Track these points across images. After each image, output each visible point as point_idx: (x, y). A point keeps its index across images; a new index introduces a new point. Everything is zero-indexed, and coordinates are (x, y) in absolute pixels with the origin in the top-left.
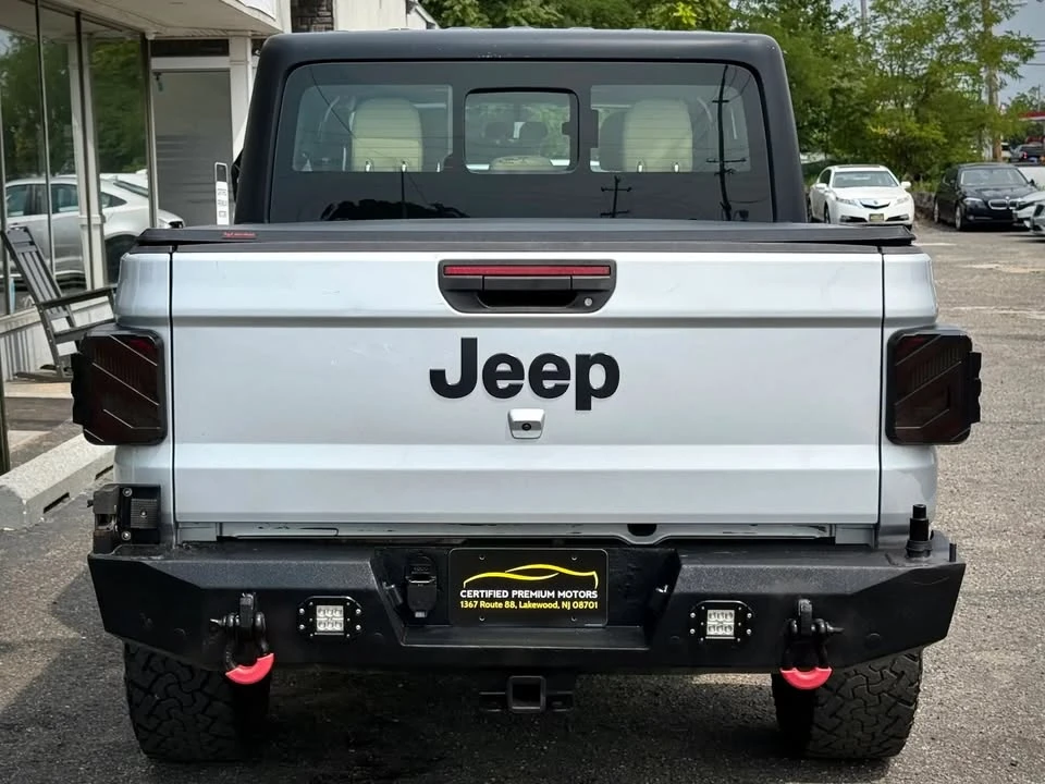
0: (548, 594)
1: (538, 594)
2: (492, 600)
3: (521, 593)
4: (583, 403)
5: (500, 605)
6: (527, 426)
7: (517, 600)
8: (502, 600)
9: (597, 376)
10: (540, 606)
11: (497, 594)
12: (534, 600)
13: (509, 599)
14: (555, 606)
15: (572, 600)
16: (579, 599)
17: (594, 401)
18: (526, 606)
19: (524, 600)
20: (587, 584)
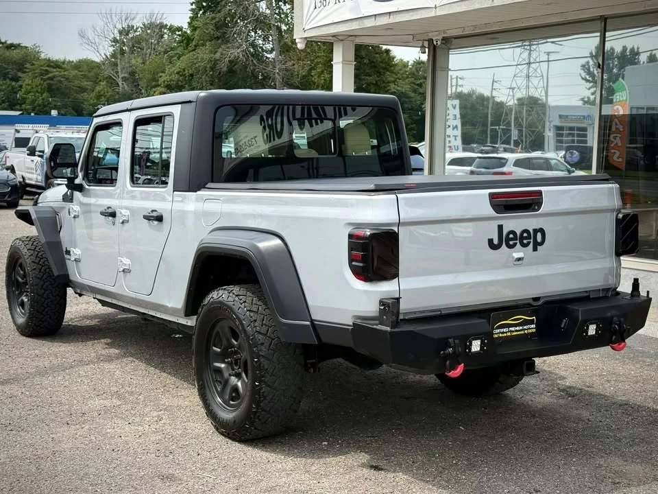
0: (521, 328)
1: (517, 328)
2: (503, 333)
3: (512, 329)
4: (535, 249)
5: (505, 335)
6: (519, 259)
7: (511, 331)
8: (506, 333)
9: (539, 238)
10: (518, 333)
11: (505, 330)
12: (516, 331)
13: (509, 332)
14: (522, 332)
15: (527, 329)
16: (530, 329)
17: (538, 247)
18: (515, 333)
19: (513, 331)
20: (531, 322)
